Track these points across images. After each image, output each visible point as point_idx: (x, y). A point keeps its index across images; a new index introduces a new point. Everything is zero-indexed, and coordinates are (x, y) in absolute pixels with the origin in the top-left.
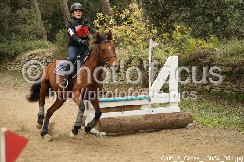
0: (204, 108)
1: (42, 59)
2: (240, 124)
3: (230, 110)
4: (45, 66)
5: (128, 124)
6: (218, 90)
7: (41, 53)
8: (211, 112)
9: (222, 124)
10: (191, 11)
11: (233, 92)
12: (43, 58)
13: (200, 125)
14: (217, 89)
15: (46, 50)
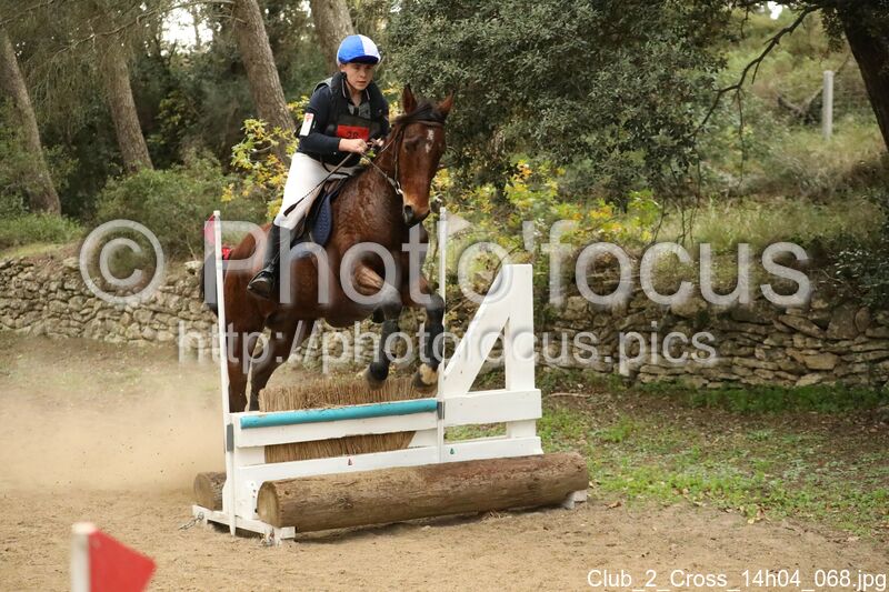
0: (620, 438)
1: (48, 279)
2: (744, 489)
3: (707, 444)
4: (58, 303)
5: (372, 500)
6: (660, 377)
7: (43, 259)
8: (642, 451)
9: (685, 490)
10: (572, 108)
11: (710, 381)
12: (53, 277)
13: (612, 496)
14: (656, 375)
15: (62, 247)
